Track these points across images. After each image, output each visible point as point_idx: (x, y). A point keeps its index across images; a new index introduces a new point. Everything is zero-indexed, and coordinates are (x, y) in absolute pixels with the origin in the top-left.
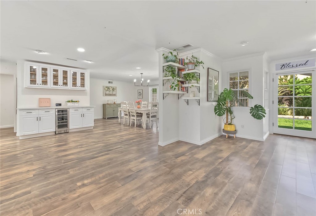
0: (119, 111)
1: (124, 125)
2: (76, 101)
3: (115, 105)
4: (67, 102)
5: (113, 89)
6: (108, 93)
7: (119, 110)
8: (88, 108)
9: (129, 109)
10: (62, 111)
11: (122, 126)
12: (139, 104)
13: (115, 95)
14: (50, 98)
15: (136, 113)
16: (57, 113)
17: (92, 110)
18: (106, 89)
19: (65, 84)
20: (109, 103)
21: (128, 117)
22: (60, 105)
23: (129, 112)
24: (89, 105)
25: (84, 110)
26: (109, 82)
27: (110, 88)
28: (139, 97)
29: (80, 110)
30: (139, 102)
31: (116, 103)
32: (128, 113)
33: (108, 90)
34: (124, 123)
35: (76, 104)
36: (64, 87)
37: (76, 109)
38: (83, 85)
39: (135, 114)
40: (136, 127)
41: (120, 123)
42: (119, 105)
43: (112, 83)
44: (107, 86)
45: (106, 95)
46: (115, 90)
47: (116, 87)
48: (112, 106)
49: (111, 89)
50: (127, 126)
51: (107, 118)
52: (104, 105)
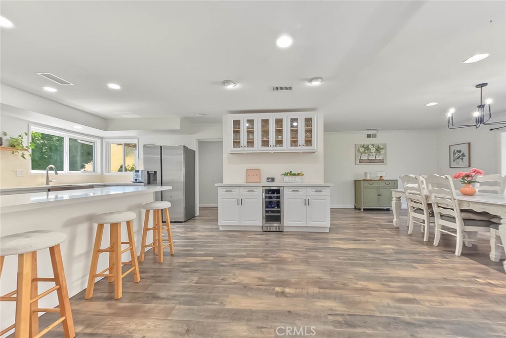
0: (394, 199)
1: (410, 235)
2: (298, 174)
3: (382, 184)
4: (284, 175)
5: (378, 150)
6: (365, 157)
7: (395, 195)
8: (318, 189)
9: (427, 197)
10: (273, 191)
11: (404, 239)
12: (469, 182)
13: (382, 161)
14: (259, 169)
15: (462, 211)
16: (264, 194)
17: (327, 192)
18: (362, 150)
19: (279, 142)
20: (368, 178)
21: (424, 217)
22: (273, 180)
23: (430, 206)
24: (321, 182)
25: (311, 192)
26: (369, 136)
27: (370, 147)
28: (454, 164)
29: (302, 192)
30: (468, 176)
31: (384, 178)
32: (424, 207)
33: (366, 151)
34: (410, 232)
35: (297, 180)
36: (279, 149)
37: (295, 189)
38: (309, 142)
39: (456, 214)
40: (463, 254)
41: (398, 228)
42: (393, 184)
43: (375, 136)
44: (363, 143)
45: (361, 161)
46: (382, 152)
47: (385, 145)
48: (376, 185)
49: (373, 150)
50: (422, 243)
51: (364, 209)
52: (356, 182)
